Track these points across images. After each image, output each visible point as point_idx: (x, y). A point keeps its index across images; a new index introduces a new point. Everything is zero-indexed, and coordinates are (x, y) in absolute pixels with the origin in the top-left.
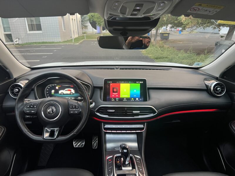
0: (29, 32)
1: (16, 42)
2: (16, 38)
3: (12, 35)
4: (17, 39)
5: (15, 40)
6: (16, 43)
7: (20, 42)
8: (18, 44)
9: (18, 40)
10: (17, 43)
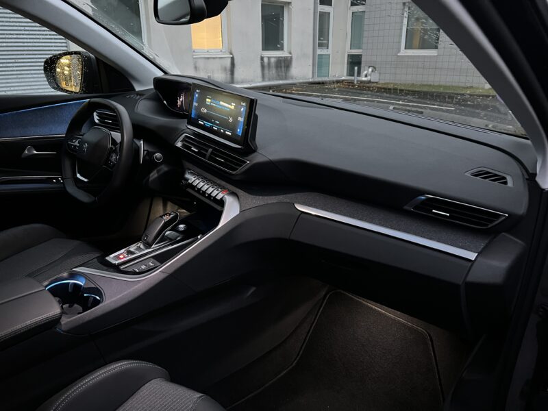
0: (404, 52)
1: (366, 76)
2: (369, 67)
3: (363, 59)
4: (370, 70)
5: (366, 72)
6: (364, 79)
7: (374, 77)
8: (369, 82)
9: (372, 71)
10: (369, 78)
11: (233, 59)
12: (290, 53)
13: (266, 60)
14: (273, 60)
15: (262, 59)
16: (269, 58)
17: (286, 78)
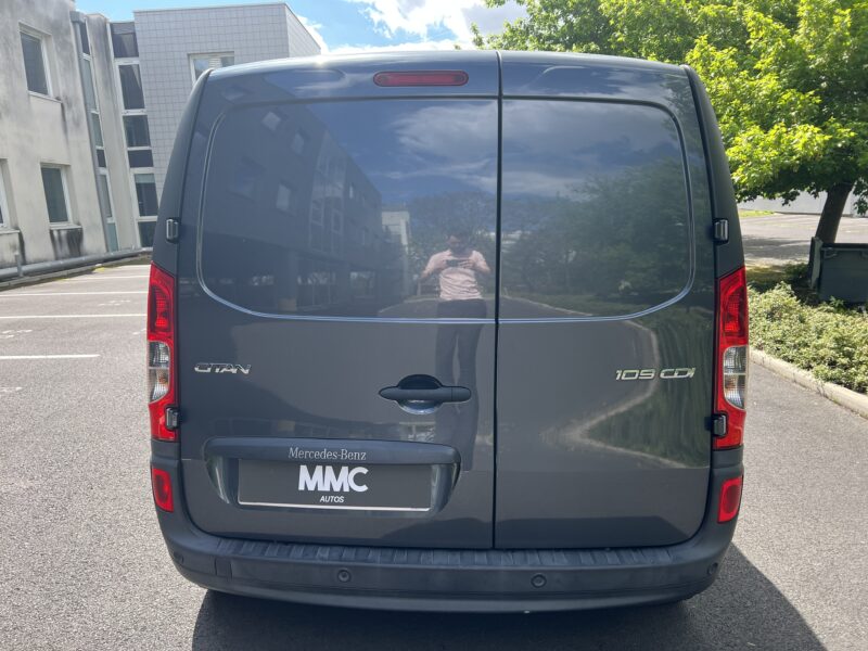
11: (20, 235)
12: (79, 224)
13: (55, 234)
14: (63, 233)
15: (51, 232)
16: (59, 231)
17: (80, 255)
